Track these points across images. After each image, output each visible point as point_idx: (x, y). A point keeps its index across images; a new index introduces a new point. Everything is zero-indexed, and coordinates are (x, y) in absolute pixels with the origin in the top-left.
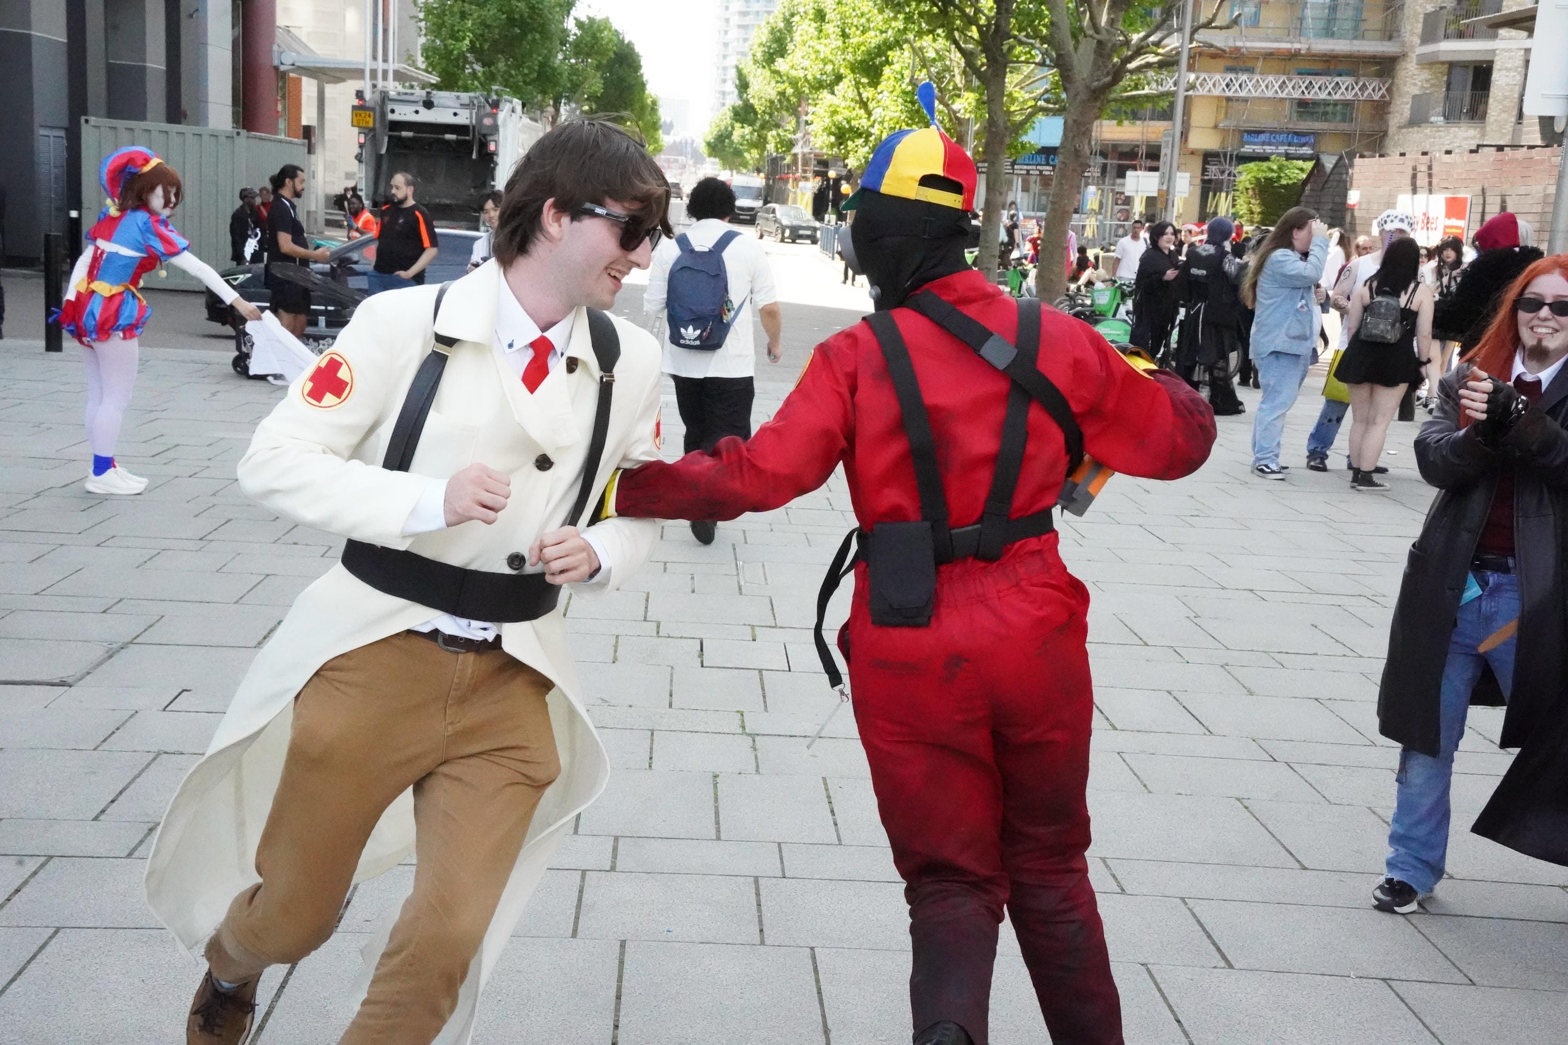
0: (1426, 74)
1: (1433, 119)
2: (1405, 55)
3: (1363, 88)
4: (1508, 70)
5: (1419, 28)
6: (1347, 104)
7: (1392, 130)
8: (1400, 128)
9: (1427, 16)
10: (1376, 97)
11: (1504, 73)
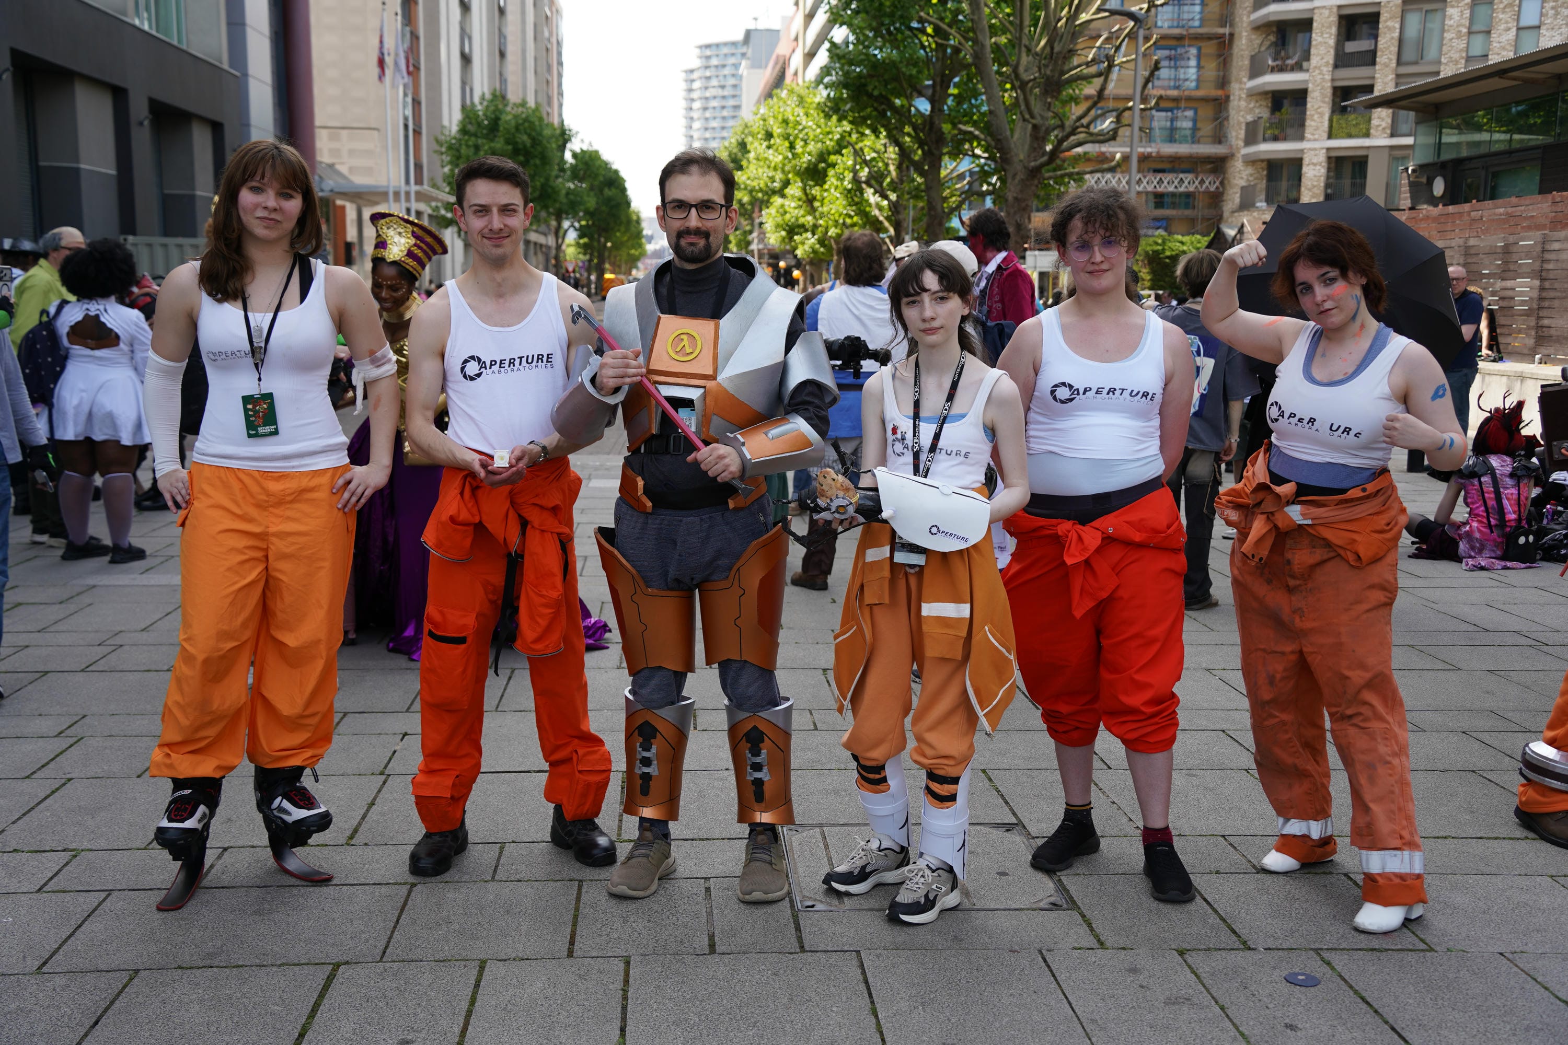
0: (1250, 170)
1: (1258, 204)
2: (1233, 155)
3: (1202, 182)
4: (1315, 165)
5: (1242, 133)
6: (1188, 195)
7: (1226, 214)
8: (1233, 212)
9: (1248, 124)
10: (1212, 189)
11: (1312, 167)
